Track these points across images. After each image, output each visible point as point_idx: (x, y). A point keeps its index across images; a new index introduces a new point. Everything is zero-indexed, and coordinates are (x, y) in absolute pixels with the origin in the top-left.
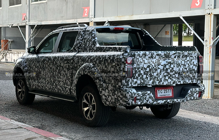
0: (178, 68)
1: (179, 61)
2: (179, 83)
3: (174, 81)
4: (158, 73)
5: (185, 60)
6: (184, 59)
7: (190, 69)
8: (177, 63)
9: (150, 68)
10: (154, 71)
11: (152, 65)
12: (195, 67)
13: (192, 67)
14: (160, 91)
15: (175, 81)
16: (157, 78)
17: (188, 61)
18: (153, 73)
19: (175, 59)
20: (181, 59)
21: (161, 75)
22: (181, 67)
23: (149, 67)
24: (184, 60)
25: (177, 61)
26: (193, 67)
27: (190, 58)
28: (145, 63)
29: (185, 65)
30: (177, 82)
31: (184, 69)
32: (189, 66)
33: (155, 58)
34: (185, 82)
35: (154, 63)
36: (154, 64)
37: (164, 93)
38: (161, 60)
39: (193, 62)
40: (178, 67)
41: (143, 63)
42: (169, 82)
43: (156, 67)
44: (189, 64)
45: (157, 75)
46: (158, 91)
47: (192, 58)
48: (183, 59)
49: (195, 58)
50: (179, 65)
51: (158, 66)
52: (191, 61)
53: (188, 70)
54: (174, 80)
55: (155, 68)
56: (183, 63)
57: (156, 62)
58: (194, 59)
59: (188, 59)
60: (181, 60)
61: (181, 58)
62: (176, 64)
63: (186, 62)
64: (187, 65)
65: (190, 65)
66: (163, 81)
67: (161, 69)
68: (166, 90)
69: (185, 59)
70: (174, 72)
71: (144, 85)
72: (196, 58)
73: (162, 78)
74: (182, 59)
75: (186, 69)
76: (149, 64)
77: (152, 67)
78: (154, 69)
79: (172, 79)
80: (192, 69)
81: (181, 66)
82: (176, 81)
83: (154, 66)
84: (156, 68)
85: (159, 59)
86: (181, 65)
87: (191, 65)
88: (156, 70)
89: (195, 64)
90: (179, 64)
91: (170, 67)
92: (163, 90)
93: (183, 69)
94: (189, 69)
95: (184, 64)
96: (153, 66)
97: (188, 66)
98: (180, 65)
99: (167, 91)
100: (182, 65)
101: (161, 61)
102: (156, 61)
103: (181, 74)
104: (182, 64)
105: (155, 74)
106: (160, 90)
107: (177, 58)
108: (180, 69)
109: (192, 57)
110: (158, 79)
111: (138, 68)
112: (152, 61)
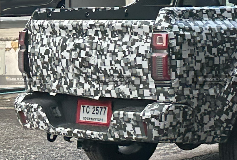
0: (100, 61)
1: (103, 42)
2: (108, 95)
3: (95, 89)
4: (63, 68)
5: (119, 43)
6: (116, 39)
7: (130, 63)
8: (98, 49)
9: (50, 55)
10: (56, 62)
11: (52, 49)
12: (143, 60)
13: (133, 60)
14: (85, 108)
15: (97, 88)
16: (65, 78)
17: (125, 43)
18: (56, 67)
19: (96, 38)
20: (109, 39)
21: (69, 72)
22: (106, 58)
23: (47, 52)
24: (115, 42)
25: (99, 43)
26: (135, 59)
27: (130, 37)
28: (42, 45)
29: (114, 54)
30: (101, 91)
31: (113, 62)
32: (125, 56)
33: (60, 34)
34: (121, 95)
35: (55, 45)
36: (55, 47)
37: (93, 113)
38: (68, 40)
39: (138, 48)
40: (100, 56)
41: (40, 44)
42: (86, 90)
43: (58, 53)
44: (124, 52)
45: (63, 70)
46: (82, 108)
47: (136, 37)
48: (114, 39)
49: (144, 37)
50: (101, 53)
51: (61, 52)
52: (133, 44)
53: (123, 64)
54: (97, 86)
55: (57, 55)
56: (112, 48)
57: (59, 44)
58: (141, 41)
59: (126, 38)
60: (109, 42)
61: (110, 36)
62: (96, 49)
63: (119, 45)
64: (120, 55)
65: (127, 53)
66: (74, 85)
67: (67, 60)
68: (97, 107)
69: (119, 40)
70: (92, 68)
71: (46, 91)
72: (147, 38)
73: (73, 80)
74: (111, 39)
75: (118, 62)
76: (48, 48)
77: (52, 54)
78: (55, 58)
79: (93, 83)
80: (133, 64)
81: (105, 55)
82: (101, 88)
83: (55, 52)
84: (59, 55)
85: (67, 37)
86: (105, 53)
87: (129, 54)
88: (60, 61)
89: (142, 51)
90: (102, 50)
91: (79, 56)
92: (91, 107)
93: (111, 62)
94: (126, 65)
95: (114, 51)
96: (53, 51)
97: (123, 57)
98: (103, 52)
99: (100, 109)
100: (108, 52)
101: (68, 42)
102: (60, 40)
103: (109, 73)
104: (109, 50)
105: (59, 69)
106: (86, 106)
107: (100, 36)
108: (104, 63)
109: (136, 34)
110: (66, 80)
111: (34, 55)
112: (54, 41)
